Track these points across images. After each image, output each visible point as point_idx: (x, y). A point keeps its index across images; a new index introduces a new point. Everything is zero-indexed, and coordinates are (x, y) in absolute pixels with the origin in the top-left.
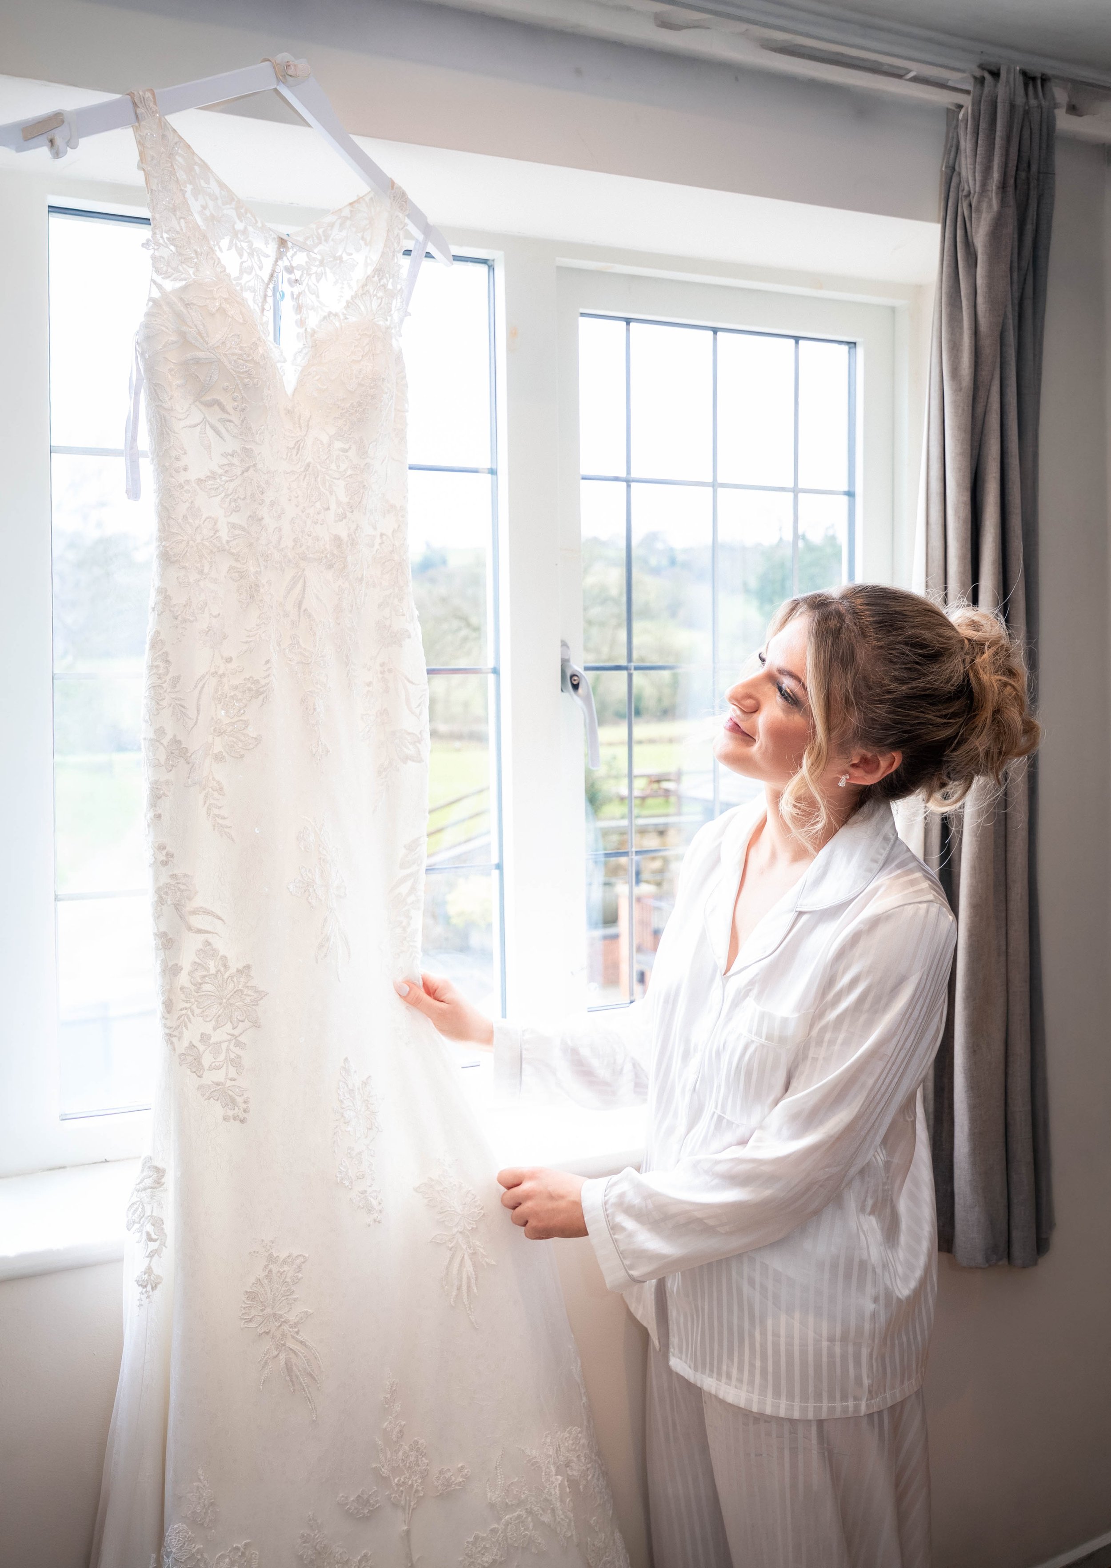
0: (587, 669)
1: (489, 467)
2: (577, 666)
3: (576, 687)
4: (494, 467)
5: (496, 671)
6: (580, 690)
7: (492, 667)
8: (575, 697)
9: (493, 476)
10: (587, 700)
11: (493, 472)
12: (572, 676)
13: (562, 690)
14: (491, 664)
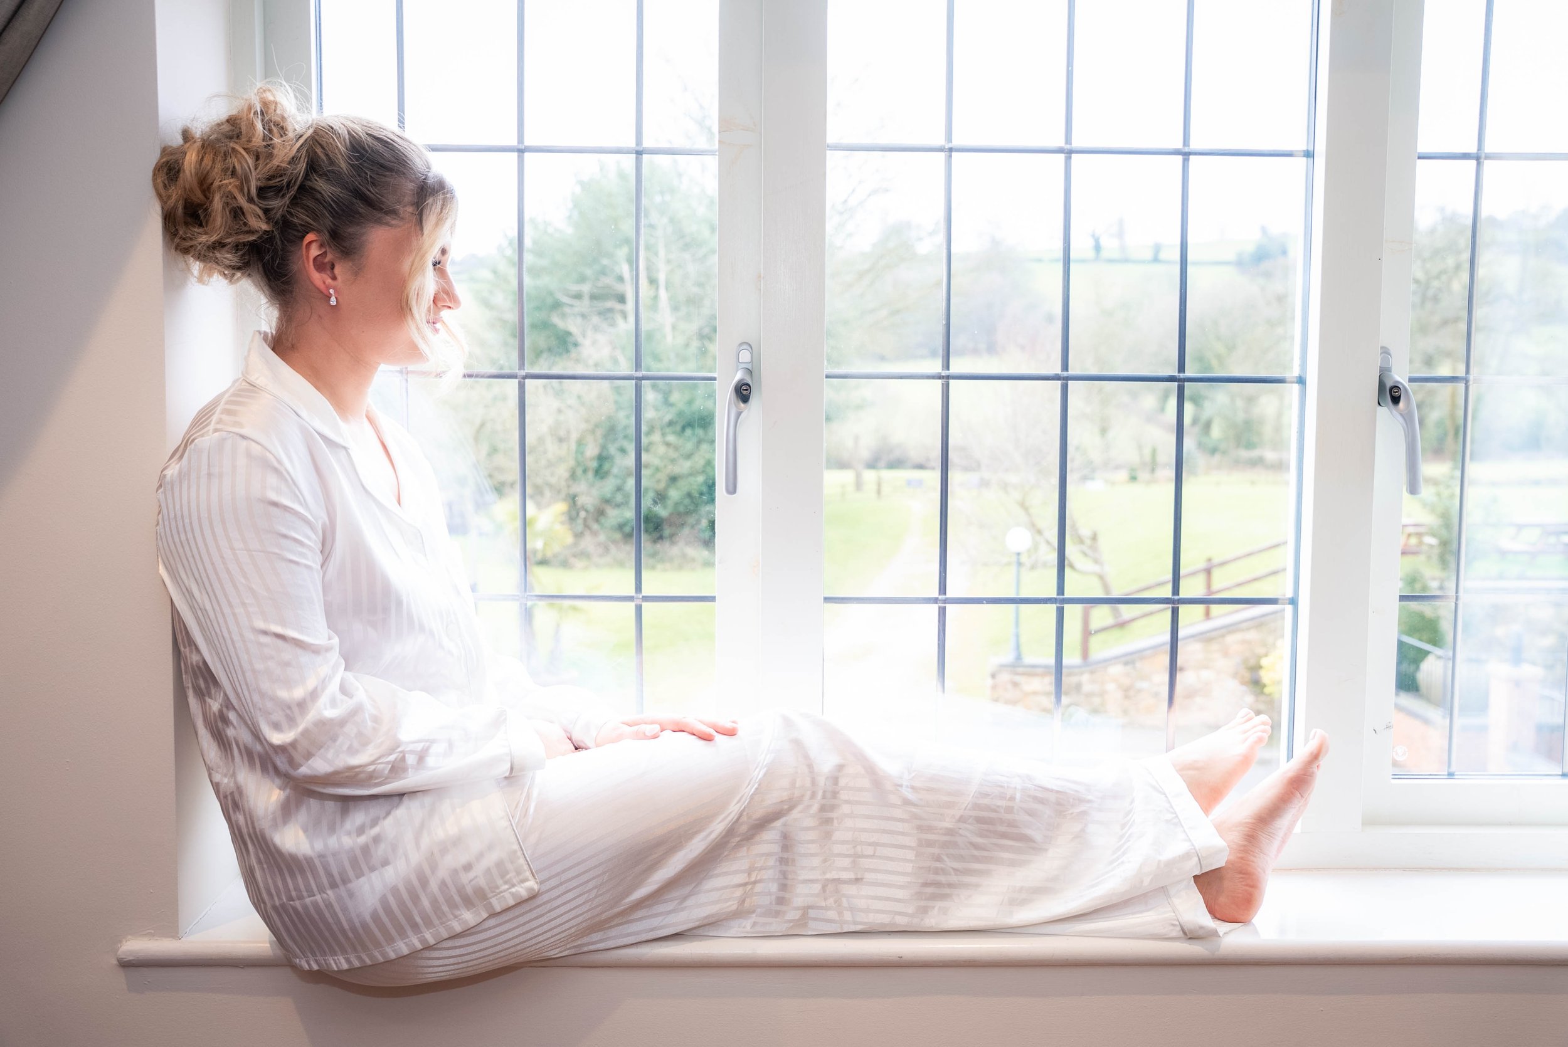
0: (1411, 380)
1: (1305, 148)
2: (1399, 376)
3: (1396, 400)
4: (1311, 149)
5: (1301, 381)
6: (1402, 404)
7: (1298, 375)
8: (1395, 412)
9: (1309, 159)
10: (1407, 418)
11: (1309, 154)
12: (1391, 389)
13: (1379, 403)
14: (1296, 372)
